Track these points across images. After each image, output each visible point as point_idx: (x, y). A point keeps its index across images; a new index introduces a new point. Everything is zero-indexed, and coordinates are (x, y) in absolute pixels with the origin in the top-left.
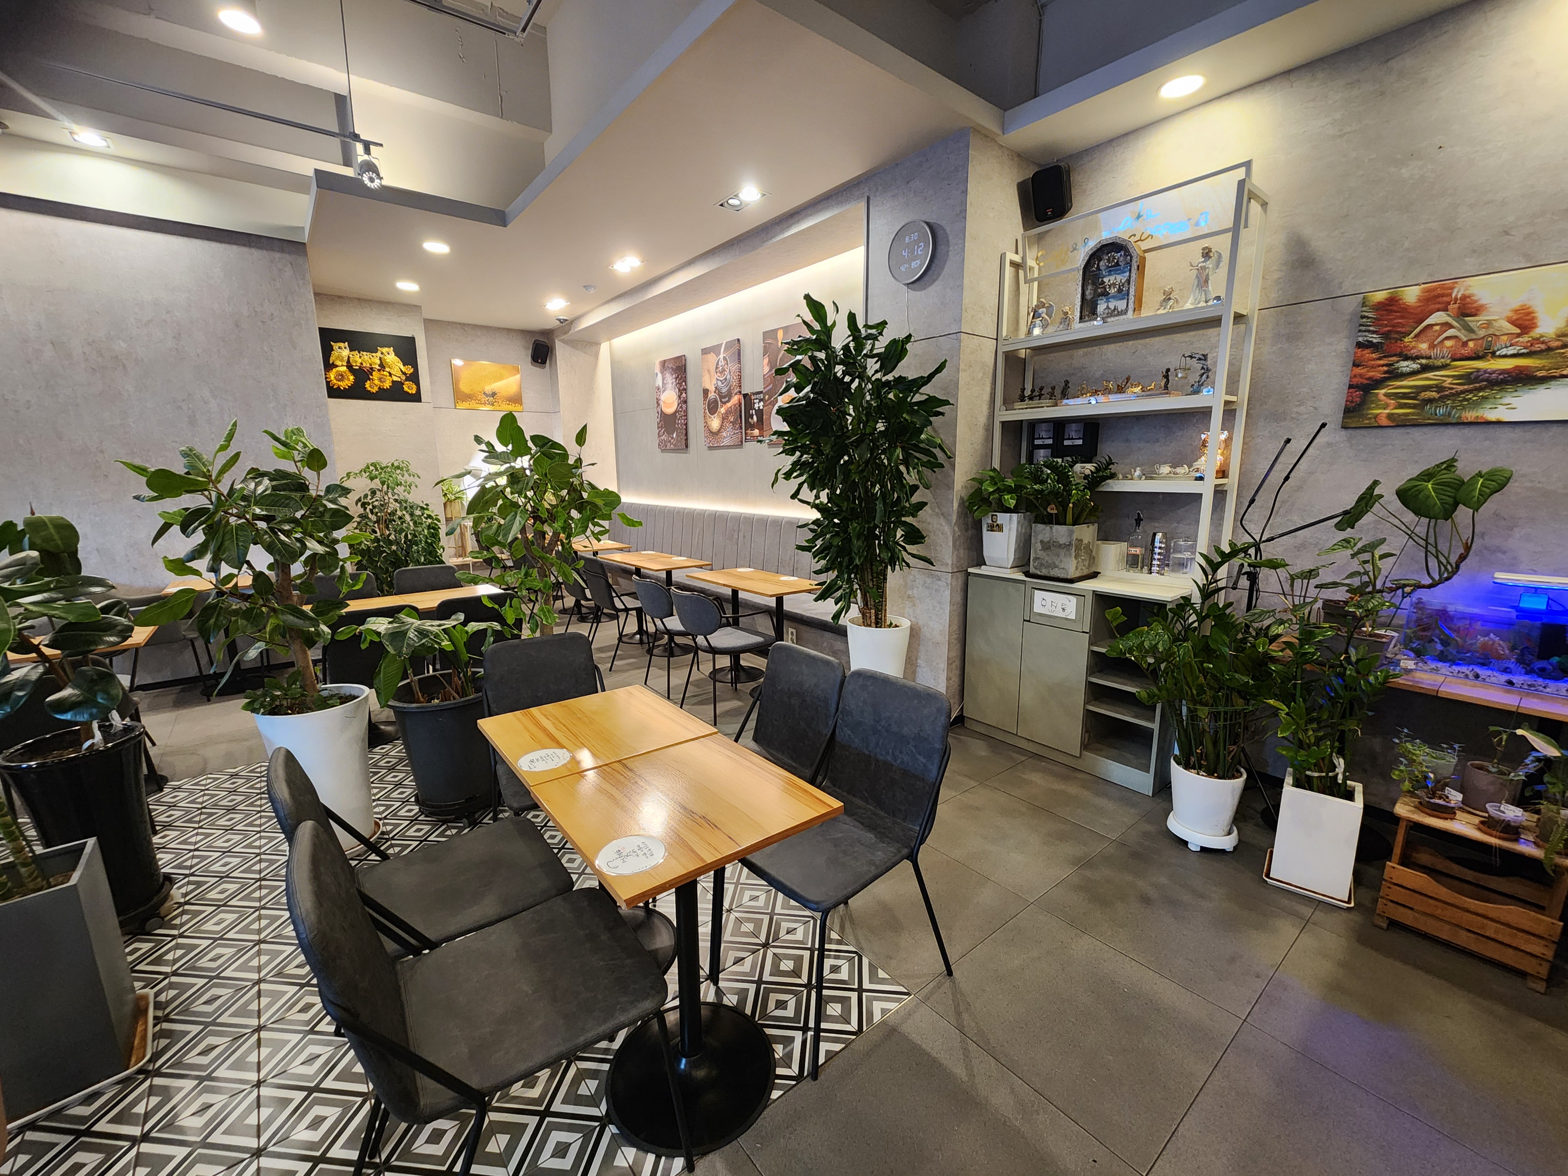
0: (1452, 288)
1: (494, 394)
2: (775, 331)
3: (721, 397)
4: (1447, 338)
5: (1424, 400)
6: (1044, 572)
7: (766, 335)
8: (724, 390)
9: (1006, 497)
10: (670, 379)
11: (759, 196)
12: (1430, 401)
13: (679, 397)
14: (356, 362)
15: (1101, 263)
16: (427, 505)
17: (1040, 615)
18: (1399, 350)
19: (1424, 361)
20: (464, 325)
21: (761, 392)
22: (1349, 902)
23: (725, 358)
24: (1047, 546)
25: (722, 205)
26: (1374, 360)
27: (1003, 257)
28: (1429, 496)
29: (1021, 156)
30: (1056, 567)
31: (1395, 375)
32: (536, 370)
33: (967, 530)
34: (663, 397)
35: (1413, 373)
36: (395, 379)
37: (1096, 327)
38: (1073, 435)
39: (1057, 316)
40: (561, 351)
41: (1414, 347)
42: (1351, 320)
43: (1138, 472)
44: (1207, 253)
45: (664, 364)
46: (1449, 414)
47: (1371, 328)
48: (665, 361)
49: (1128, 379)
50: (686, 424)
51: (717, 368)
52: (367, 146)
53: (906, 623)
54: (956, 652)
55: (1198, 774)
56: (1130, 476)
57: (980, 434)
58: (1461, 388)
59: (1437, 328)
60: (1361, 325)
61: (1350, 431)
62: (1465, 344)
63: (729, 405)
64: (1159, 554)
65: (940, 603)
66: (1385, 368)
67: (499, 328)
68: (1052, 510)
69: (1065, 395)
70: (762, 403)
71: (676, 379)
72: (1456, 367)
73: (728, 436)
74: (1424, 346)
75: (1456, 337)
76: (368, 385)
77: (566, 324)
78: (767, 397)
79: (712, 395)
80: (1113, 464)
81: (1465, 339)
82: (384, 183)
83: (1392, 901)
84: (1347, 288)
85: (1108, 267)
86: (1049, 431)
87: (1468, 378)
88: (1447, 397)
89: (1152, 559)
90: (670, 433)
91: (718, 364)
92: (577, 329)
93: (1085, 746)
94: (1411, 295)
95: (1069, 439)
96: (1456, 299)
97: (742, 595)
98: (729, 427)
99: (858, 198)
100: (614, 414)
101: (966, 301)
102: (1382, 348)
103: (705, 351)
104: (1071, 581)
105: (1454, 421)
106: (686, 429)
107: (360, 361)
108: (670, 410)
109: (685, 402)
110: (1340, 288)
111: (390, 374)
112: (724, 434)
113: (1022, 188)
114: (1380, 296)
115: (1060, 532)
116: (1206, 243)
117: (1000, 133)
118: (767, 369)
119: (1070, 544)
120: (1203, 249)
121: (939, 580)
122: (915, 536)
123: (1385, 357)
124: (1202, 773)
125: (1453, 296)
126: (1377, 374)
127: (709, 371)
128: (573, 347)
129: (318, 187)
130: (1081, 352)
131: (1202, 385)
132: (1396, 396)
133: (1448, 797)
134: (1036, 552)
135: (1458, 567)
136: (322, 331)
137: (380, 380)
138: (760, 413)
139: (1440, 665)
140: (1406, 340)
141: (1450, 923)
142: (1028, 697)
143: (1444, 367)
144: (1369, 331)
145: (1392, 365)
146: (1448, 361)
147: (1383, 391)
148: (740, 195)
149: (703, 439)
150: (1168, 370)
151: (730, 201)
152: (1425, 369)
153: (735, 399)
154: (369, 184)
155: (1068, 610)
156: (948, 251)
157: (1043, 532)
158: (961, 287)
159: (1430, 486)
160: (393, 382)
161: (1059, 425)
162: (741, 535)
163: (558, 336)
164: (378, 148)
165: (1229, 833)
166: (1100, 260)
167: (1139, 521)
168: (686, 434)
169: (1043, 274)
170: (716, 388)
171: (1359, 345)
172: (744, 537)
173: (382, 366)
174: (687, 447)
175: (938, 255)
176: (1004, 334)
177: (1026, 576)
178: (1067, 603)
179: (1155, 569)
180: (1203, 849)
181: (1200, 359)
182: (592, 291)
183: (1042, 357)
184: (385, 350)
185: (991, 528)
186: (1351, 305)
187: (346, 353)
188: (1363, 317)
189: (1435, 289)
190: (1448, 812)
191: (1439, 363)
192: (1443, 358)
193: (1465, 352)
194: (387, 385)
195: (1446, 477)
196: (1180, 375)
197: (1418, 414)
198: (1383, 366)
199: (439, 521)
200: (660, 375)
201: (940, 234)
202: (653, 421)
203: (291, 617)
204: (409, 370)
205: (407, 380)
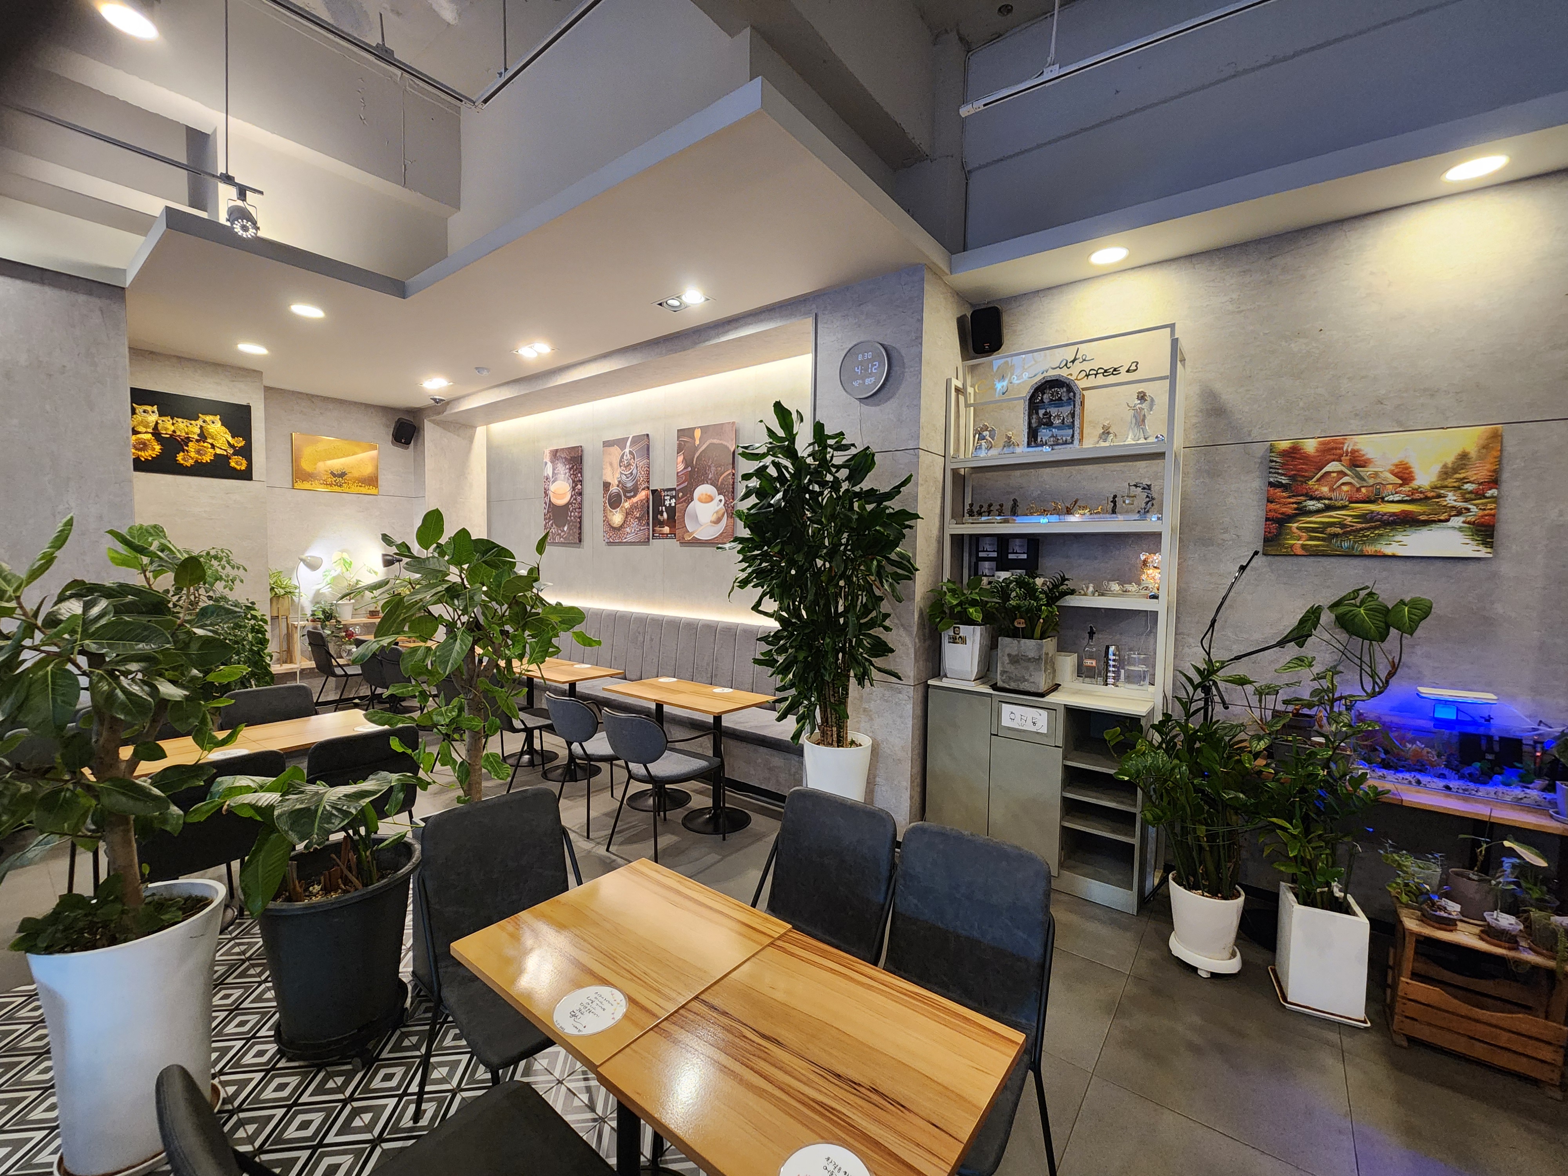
0: (1343, 443)
1: (343, 475)
2: (692, 430)
3: (626, 491)
4: (1343, 484)
5: (1330, 534)
6: (1013, 685)
7: (681, 432)
8: (629, 485)
9: (971, 610)
10: (563, 470)
11: (703, 299)
12: (1336, 535)
13: (574, 488)
14: (166, 429)
15: (1045, 396)
16: (253, 603)
17: (1009, 728)
18: (1305, 491)
19: (1327, 502)
20: (313, 396)
21: (674, 489)
22: (1365, 1022)
23: (631, 452)
24: (1015, 660)
25: (660, 304)
26: (1285, 498)
27: (948, 382)
28: (1364, 620)
29: (961, 296)
30: (1026, 680)
31: (1304, 512)
32: (398, 450)
33: (925, 641)
34: (553, 488)
35: (1318, 511)
36: (218, 451)
37: (1045, 453)
38: (1017, 549)
39: (1000, 441)
40: (430, 432)
41: (1317, 490)
42: (1261, 463)
43: (1091, 589)
44: (1142, 397)
45: (555, 454)
46: (1353, 548)
47: (1280, 471)
48: (557, 451)
49: (1076, 502)
50: (580, 517)
51: (621, 461)
52: (242, 192)
53: (866, 741)
54: (918, 768)
55: (1203, 895)
56: (1083, 592)
57: (934, 545)
58: (1360, 526)
59: (1335, 475)
60: (1271, 468)
61: (1269, 557)
62: (1358, 490)
63: (635, 500)
64: (1114, 666)
65: (901, 717)
66: (1295, 506)
67: (356, 403)
68: (1020, 624)
69: (1014, 512)
70: (673, 501)
71: (570, 469)
72: (1353, 508)
73: (632, 531)
74: (1325, 489)
75: (1350, 483)
76: (180, 457)
77: (440, 405)
78: (681, 494)
79: (614, 489)
80: (1067, 579)
81: (1358, 486)
82: (260, 234)
83: (1407, 1017)
84: (1256, 435)
85: (1052, 400)
86: (993, 544)
87: (1365, 518)
88: (1349, 533)
89: (1107, 671)
90: (560, 526)
91: (622, 457)
92: (456, 410)
93: (1062, 865)
94: (1310, 446)
95: (1013, 553)
96: (1347, 452)
97: (666, 708)
98: (635, 523)
99: (805, 314)
100: (488, 502)
101: (922, 420)
102: (1290, 488)
103: (607, 444)
104: (1042, 695)
105: (1358, 553)
106: (580, 523)
107: (173, 428)
108: (561, 502)
109: (580, 494)
110: (1250, 435)
111: (213, 446)
112: (628, 530)
113: (961, 321)
114: (1285, 445)
115: (1028, 646)
116: (1141, 387)
117: (947, 271)
118: (681, 467)
119: (1040, 658)
120: (1139, 393)
121: (900, 693)
122: (882, 649)
123: (1294, 496)
124: (1206, 894)
125: (1345, 449)
126: (1289, 510)
127: (611, 464)
128: (444, 428)
129: (167, 227)
130: (1018, 473)
131: (1148, 512)
132: (1307, 530)
133: (1445, 908)
134: (1003, 663)
135: (1387, 682)
136: (133, 391)
137: (198, 452)
138: (671, 510)
139: (1385, 772)
140: (1310, 483)
141: (1463, 1035)
142: (998, 815)
143: (1343, 508)
144: (1278, 473)
145: (1301, 503)
146: (1347, 503)
147: (1296, 525)
148: (683, 298)
149: (601, 534)
150: (1115, 497)
151: (670, 302)
152: (1328, 508)
153: (642, 495)
154: (241, 233)
155: (1039, 724)
156: (903, 373)
157: (1008, 645)
158: (918, 406)
159: (1362, 612)
160: (216, 455)
161: (1003, 540)
162: (647, 637)
163: (429, 416)
164: (257, 195)
165: (1233, 955)
166: (1043, 394)
167: (1091, 634)
168: (580, 528)
169: (978, 401)
170: (619, 482)
171: (1271, 484)
172: (652, 640)
173: (203, 437)
174: (580, 541)
175: (893, 374)
176: (952, 453)
177: (994, 690)
178: (1038, 717)
179: (1110, 681)
180: (1214, 975)
181: (1144, 488)
182: (485, 373)
183: (979, 475)
184: (208, 418)
185: (954, 640)
186: (1260, 450)
187: (153, 418)
188: (1272, 461)
189: (1329, 443)
190: (1449, 924)
191: (1339, 504)
192: (1342, 500)
193: (1359, 496)
194: (207, 458)
195: (1372, 604)
196: (1127, 502)
197: (1327, 546)
198: (1293, 503)
199: (265, 622)
200: (549, 465)
201: (894, 354)
202: (539, 511)
203: (124, 799)
204: (240, 443)
205: (234, 454)
